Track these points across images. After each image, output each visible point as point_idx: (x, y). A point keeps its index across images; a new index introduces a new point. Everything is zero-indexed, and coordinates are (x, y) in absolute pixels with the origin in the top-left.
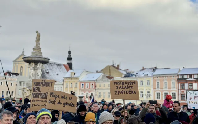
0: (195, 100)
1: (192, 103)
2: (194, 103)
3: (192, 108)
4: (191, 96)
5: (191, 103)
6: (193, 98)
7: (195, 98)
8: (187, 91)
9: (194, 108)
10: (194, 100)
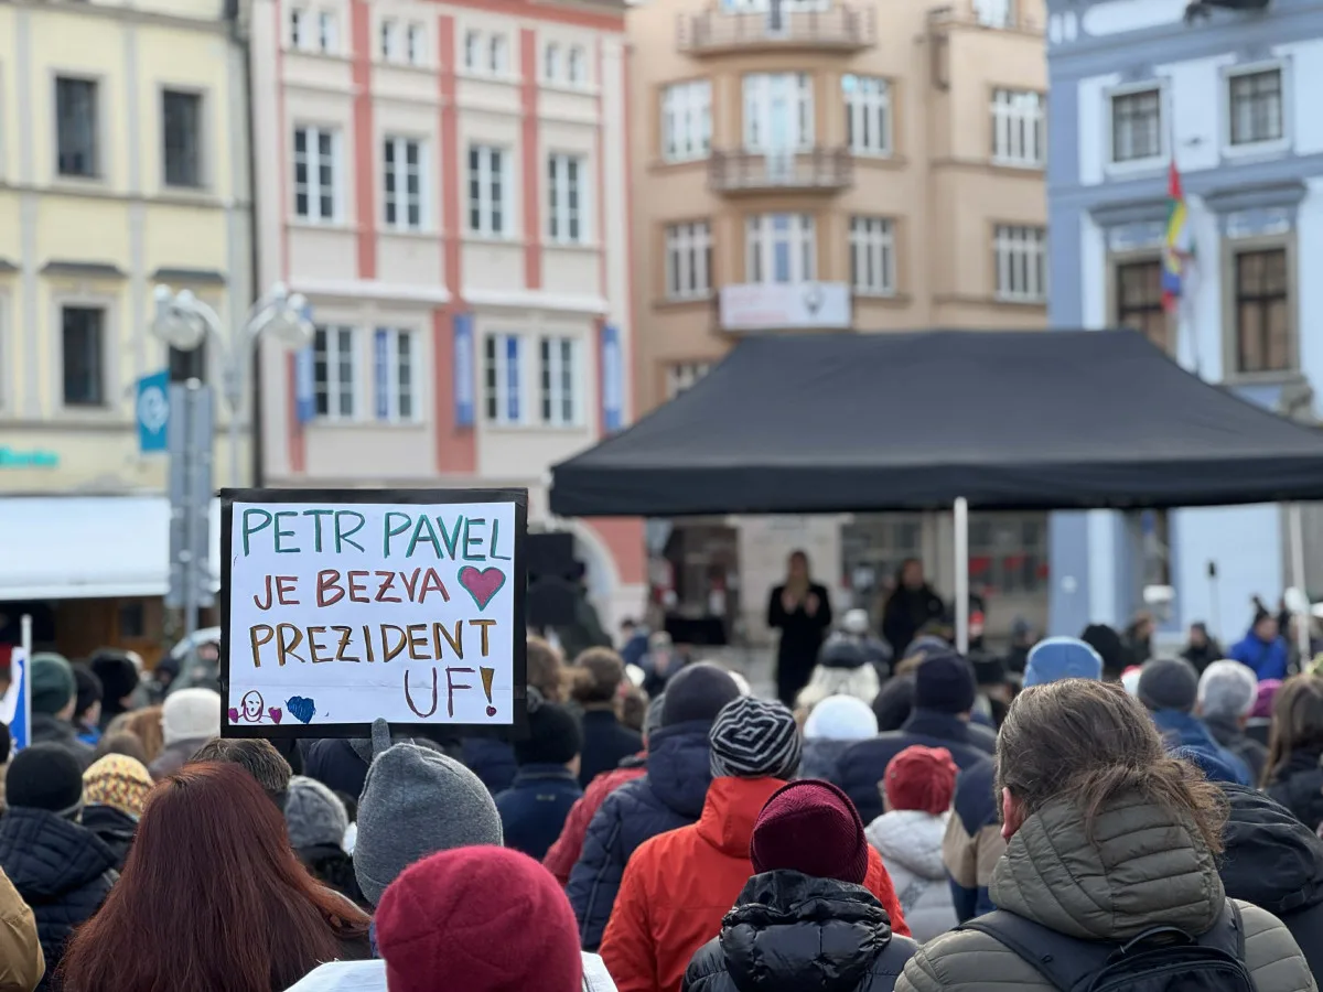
0: (330, 616)
1: (283, 651)
2: (303, 648)
3: (276, 714)
4: (282, 566)
5: (269, 651)
6: (306, 589)
7: (322, 587)
8: (239, 508)
9: (302, 706)
10: (305, 613)
